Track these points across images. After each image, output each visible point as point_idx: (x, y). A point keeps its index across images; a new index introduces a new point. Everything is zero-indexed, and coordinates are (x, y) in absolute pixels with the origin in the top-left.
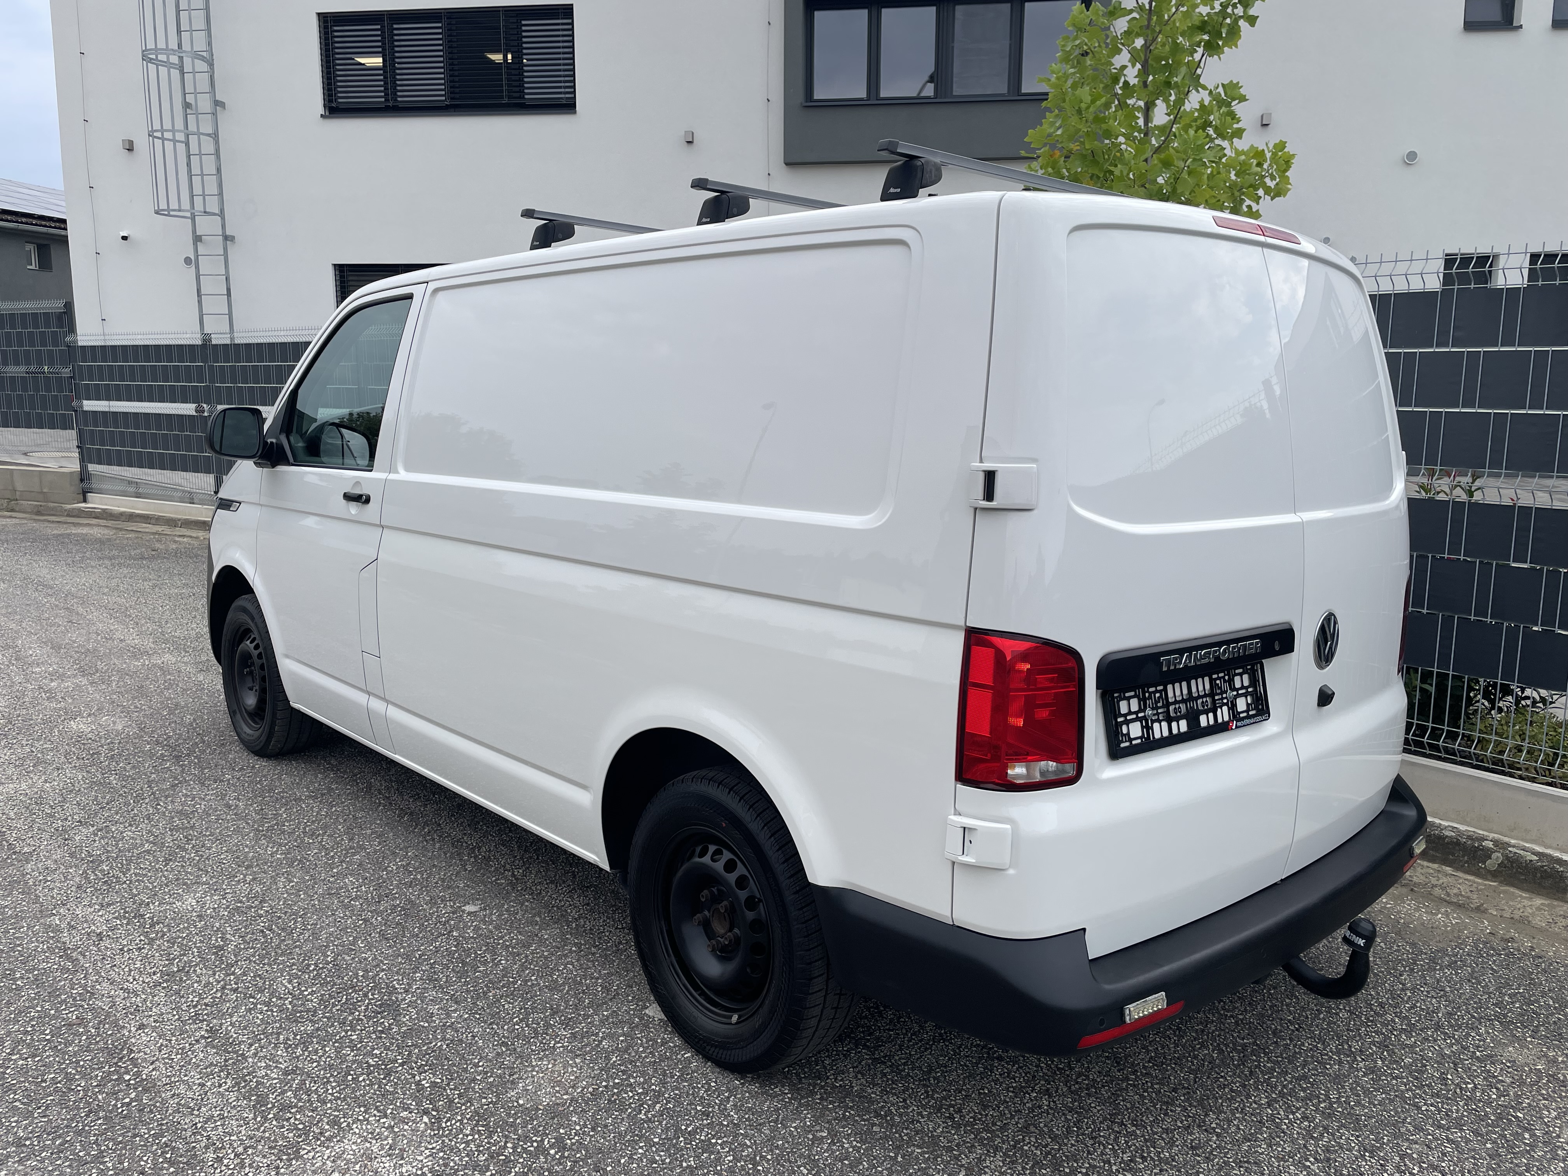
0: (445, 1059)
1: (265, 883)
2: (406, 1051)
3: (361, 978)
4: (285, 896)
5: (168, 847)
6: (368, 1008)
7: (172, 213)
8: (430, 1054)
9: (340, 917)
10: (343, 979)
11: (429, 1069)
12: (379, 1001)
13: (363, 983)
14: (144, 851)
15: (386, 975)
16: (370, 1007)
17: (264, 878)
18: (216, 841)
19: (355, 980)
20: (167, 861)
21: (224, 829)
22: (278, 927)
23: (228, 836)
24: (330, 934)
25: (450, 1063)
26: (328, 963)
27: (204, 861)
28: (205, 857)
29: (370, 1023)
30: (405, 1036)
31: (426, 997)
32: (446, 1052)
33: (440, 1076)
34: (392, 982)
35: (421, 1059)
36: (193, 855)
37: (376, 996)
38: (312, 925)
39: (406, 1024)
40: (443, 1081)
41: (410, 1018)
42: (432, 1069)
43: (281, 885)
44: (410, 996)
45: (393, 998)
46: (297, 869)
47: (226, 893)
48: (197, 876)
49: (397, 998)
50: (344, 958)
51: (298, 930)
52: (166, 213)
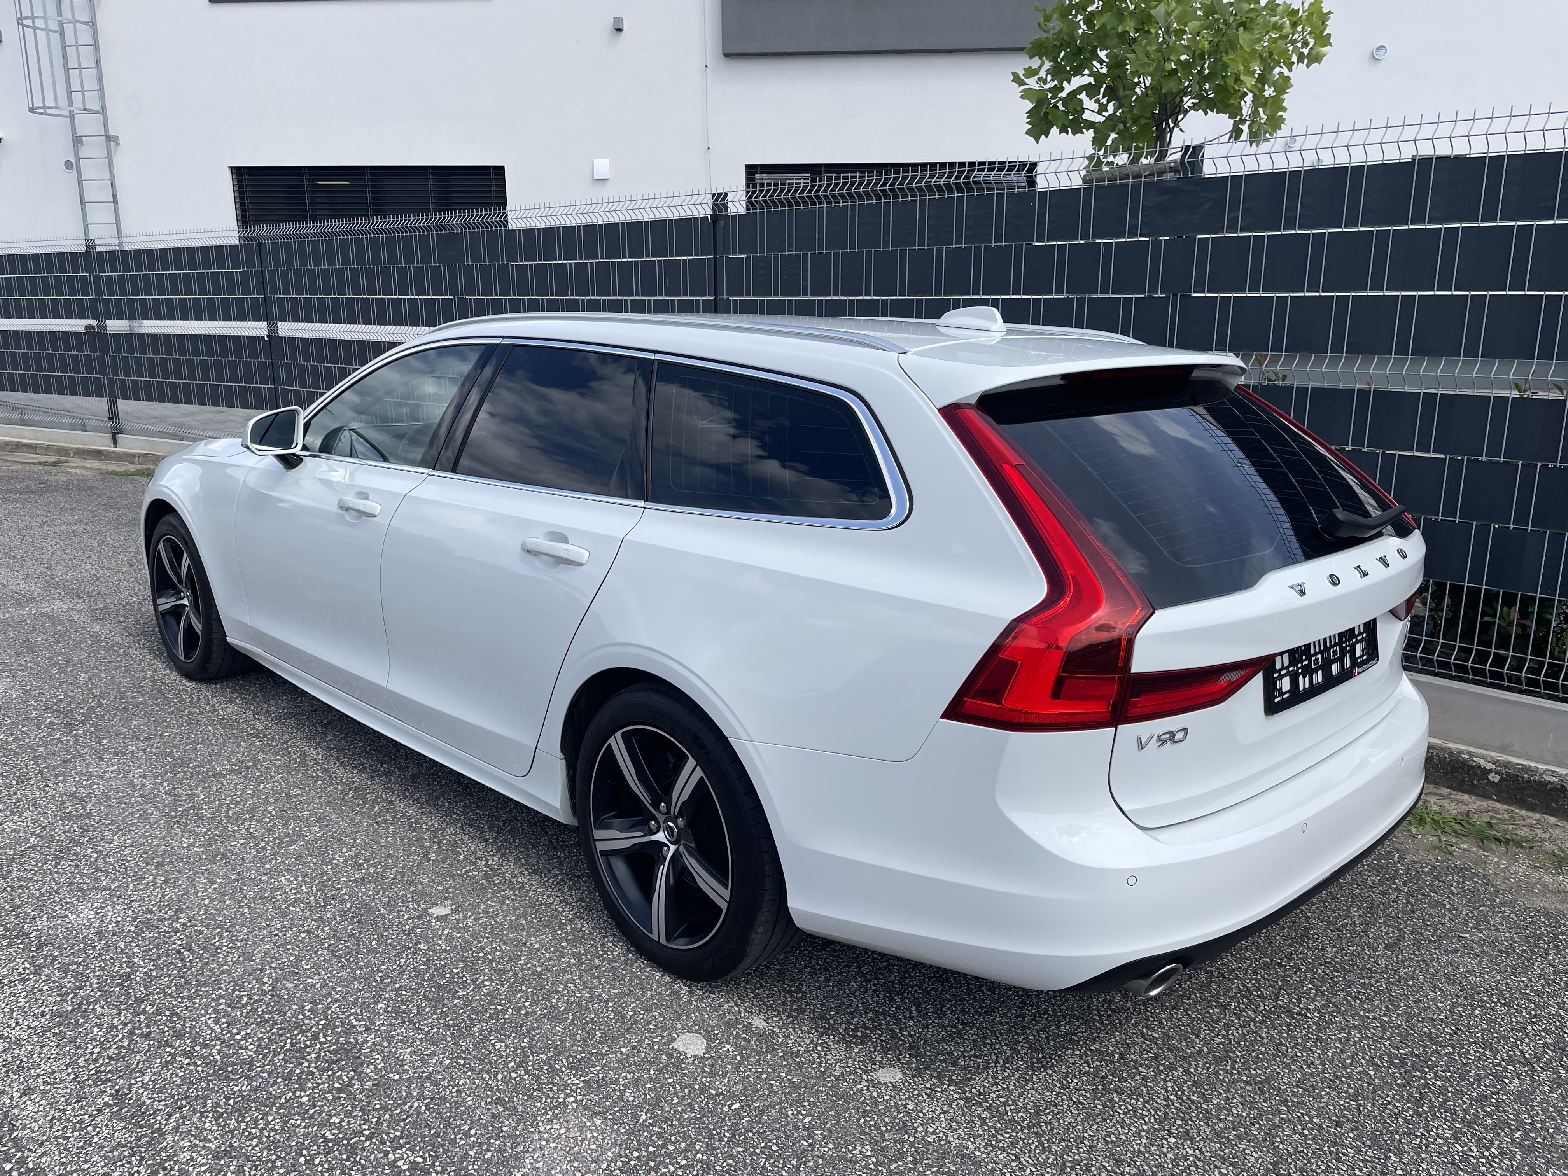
0: (425, 1126)
1: (181, 885)
2: (374, 1117)
3: (308, 1014)
4: (207, 902)
5: (58, 841)
6: (319, 1056)
7: (48, 111)
8: (405, 1120)
9: (277, 930)
10: (285, 1014)
11: (406, 1143)
12: (334, 1044)
13: (310, 1019)
14: (29, 847)
15: (339, 1007)
16: (323, 1054)
17: (178, 879)
18: (118, 832)
19: (301, 1017)
20: (57, 860)
21: (127, 816)
22: (199, 946)
23: (133, 825)
24: (266, 953)
25: (433, 1132)
26: (265, 993)
27: (103, 859)
28: (104, 853)
29: (325, 1077)
30: (372, 1094)
31: (393, 1037)
32: (426, 1116)
33: (421, 1153)
34: (349, 1016)
35: (394, 1129)
36: (89, 851)
37: (329, 1038)
38: (242, 941)
39: (370, 1078)
40: (425, 1159)
41: (376, 1067)
42: (408, 1143)
43: (200, 887)
44: (372, 1036)
45: (352, 1040)
46: (220, 865)
47: (132, 901)
48: (95, 879)
49: (356, 1039)
50: (284, 985)
51: (224, 948)
52: (42, 111)
